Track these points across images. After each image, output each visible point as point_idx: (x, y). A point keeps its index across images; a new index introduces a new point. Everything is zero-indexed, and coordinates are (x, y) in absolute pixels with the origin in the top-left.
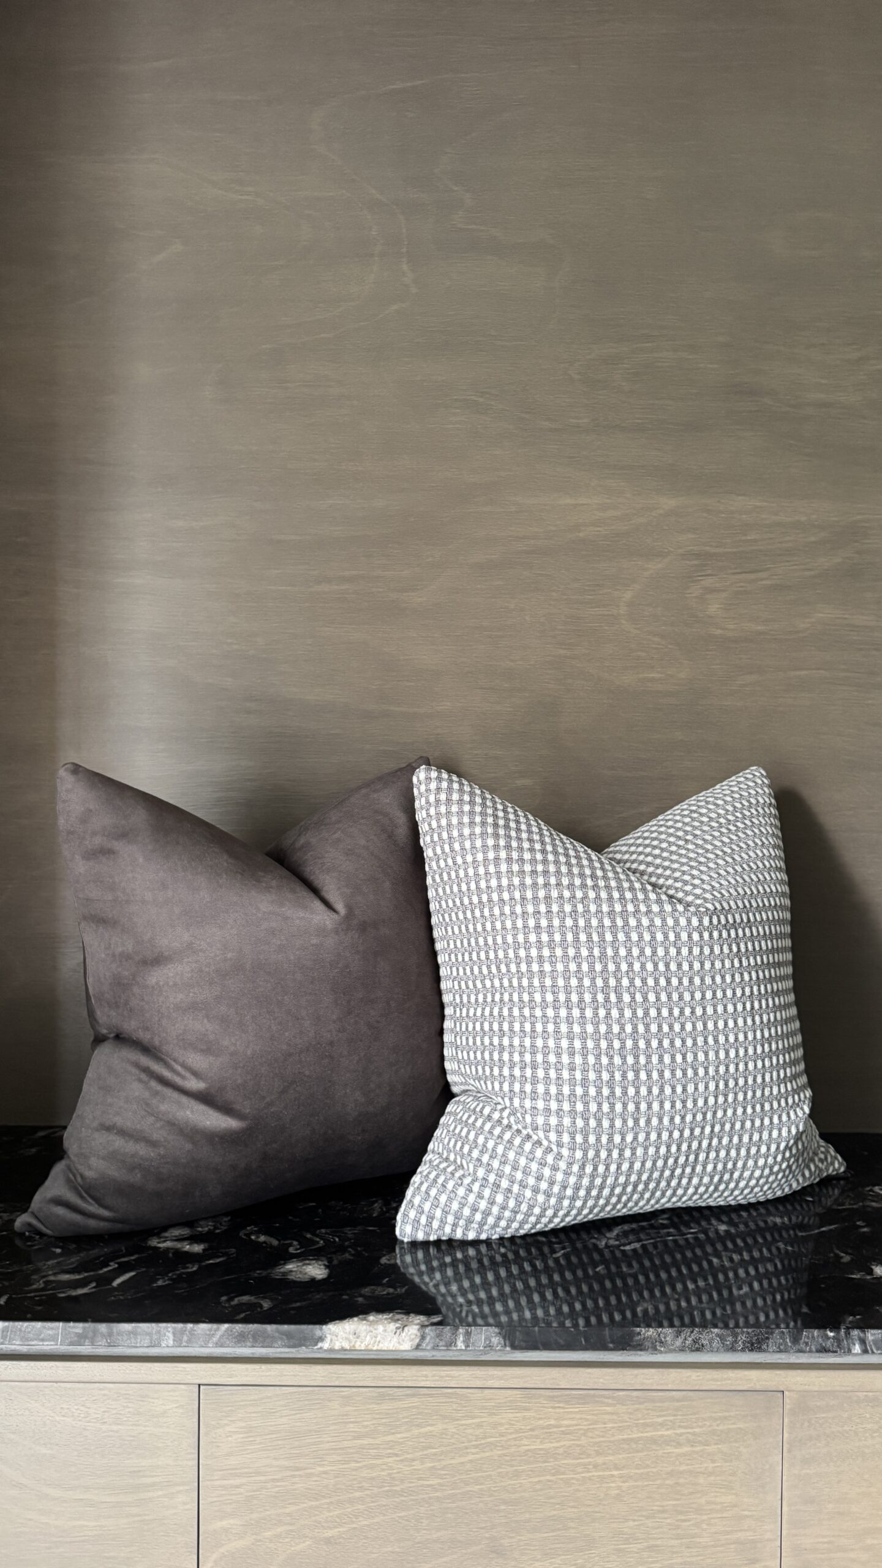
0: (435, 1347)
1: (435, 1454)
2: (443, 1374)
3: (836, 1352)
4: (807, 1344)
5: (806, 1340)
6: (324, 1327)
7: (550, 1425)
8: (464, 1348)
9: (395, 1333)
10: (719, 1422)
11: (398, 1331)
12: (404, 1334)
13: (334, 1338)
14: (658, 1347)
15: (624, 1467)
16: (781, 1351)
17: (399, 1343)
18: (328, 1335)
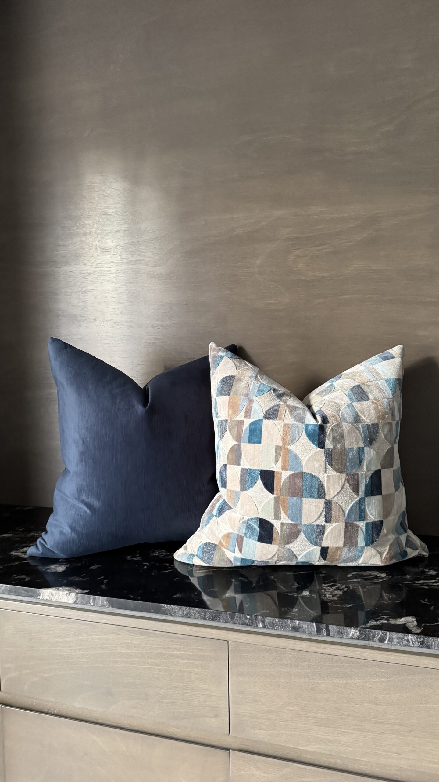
0: (82, 603)
1: (84, 649)
2: (85, 615)
3: (251, 626)
4: (237, 620)
5: (237, 618)
6: (40, 590)
7: (128, 643)
8: (93, 605)
9: (66, 596)
10: (199, 651)
11: (67, 595)
12: (70, 596)
13: (44, 595)
14: (172, 614)
15: (159, 665)
16: (226, 622)
17: (68, 600)
18: (41, 594)
